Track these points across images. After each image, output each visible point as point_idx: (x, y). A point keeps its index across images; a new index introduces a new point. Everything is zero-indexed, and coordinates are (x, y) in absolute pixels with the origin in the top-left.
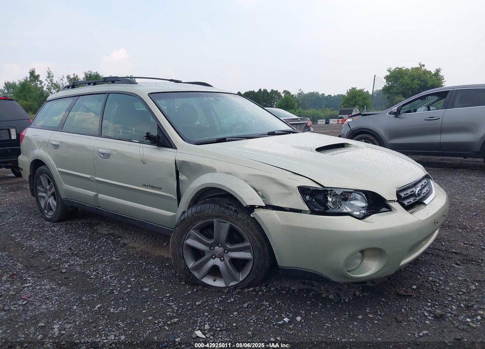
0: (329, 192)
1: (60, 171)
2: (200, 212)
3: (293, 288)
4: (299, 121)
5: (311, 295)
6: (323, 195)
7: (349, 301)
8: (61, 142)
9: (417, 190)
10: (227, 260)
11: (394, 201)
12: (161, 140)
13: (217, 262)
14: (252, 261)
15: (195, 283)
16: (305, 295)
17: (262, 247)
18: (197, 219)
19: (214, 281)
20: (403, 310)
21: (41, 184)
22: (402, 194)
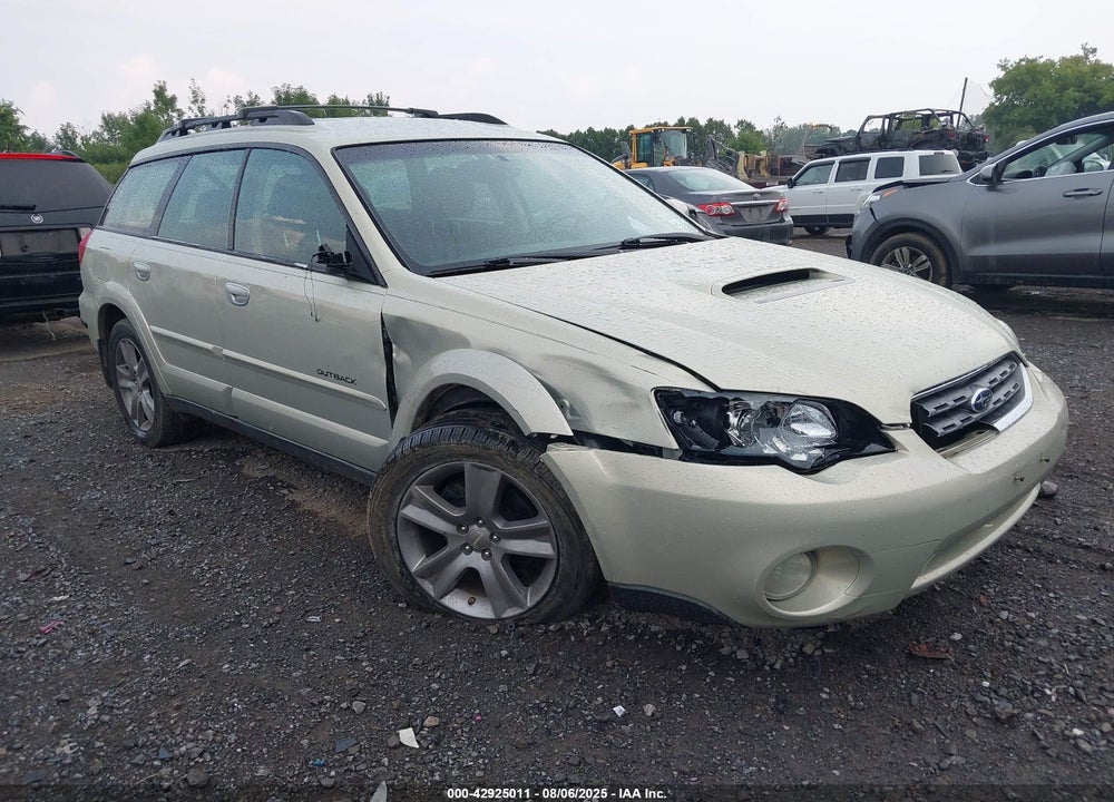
0: (732, 403)
1: (154, 333)
2: (431, 444)
3: (654, 628)
4: (756, 199)
5: (694, 646)
6: (717, 409)
7: (782, 668)
8: (152, 264)
9: (974, 395)
10: (497, 558)
11: (904, 425)
12: (352, 266)
13: (475, 560)
14: (555, 562)
15: (429, 607)
16: (679, 648)
17: (576, 530)
18: (425, 461)
19: (470, 603)
20: (915, 697)
21: (122, 361)
22: (931, 408)
